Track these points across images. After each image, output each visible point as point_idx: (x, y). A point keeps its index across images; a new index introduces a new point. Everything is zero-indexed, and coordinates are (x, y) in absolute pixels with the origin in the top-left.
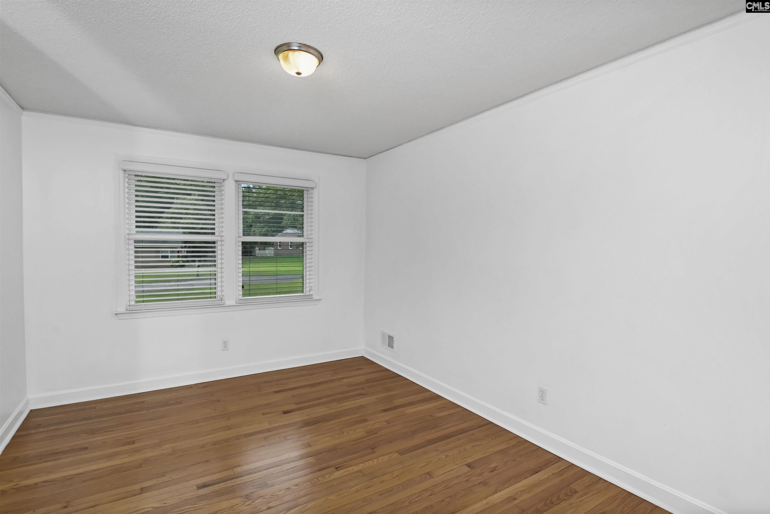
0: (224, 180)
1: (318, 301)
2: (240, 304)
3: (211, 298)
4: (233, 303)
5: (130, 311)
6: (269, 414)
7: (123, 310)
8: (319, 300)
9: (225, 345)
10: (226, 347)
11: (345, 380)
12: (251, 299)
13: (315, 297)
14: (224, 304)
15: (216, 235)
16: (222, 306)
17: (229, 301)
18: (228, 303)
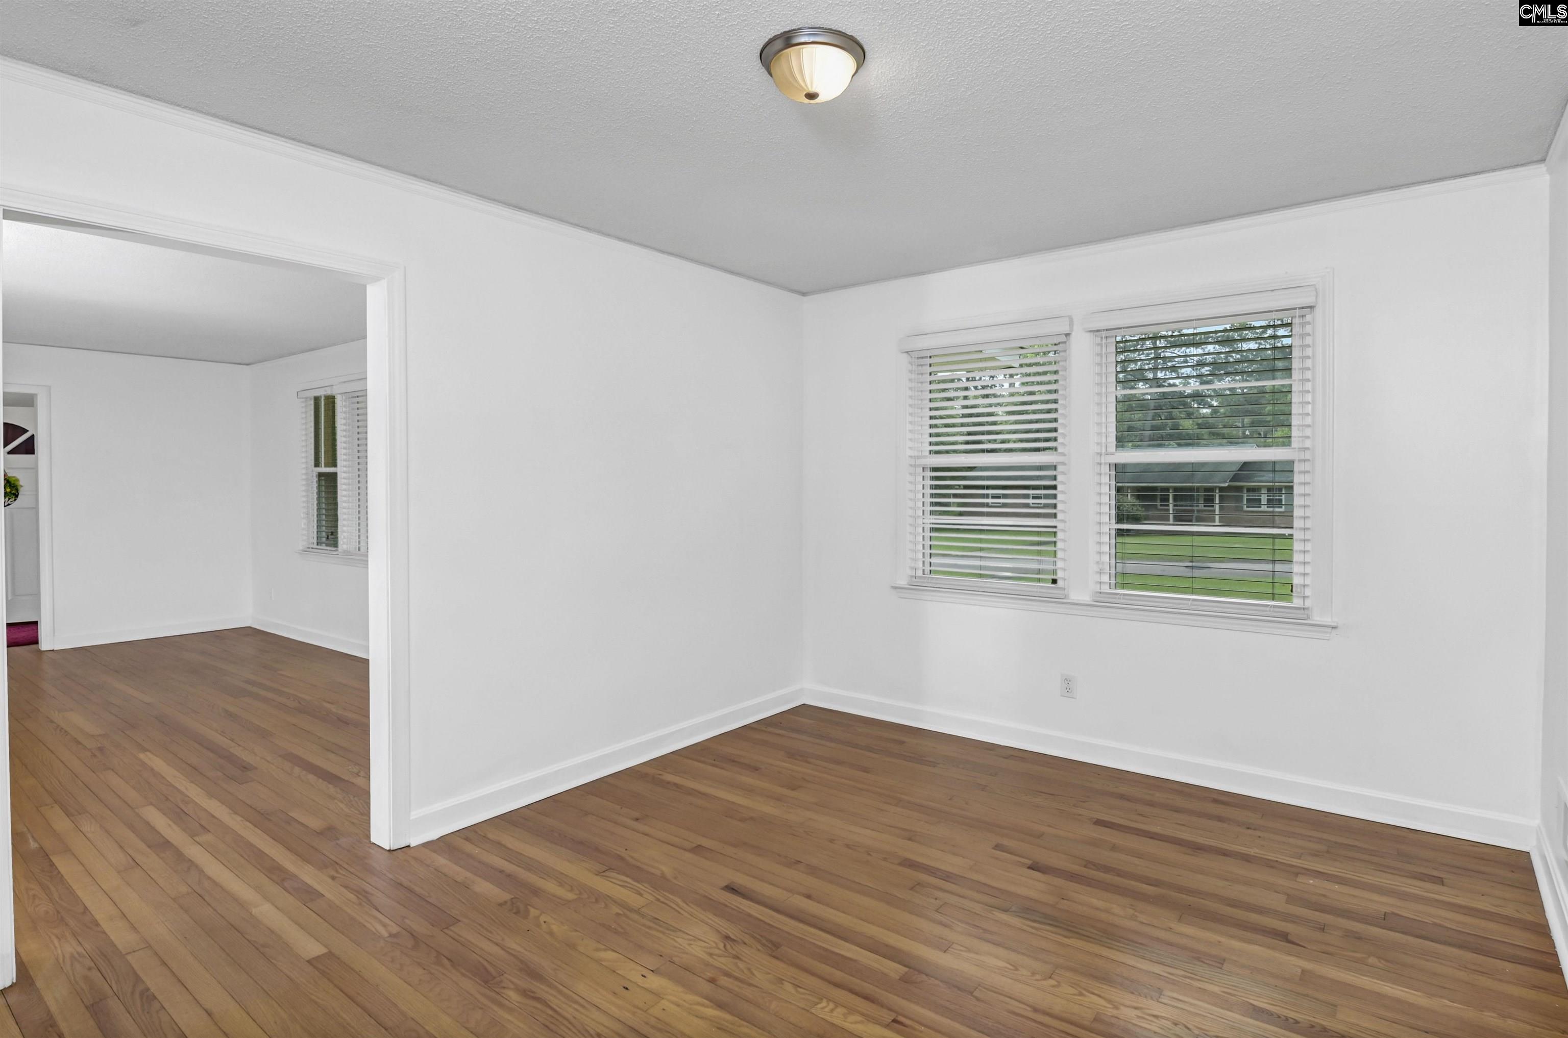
0: (1067, 335)
1: (1329, 630)
2: (1101, 602)
3: (1039, 580)
4: (1086, 598)
5: (916, 586)
6: (1011, 853)
7: (903, 582)
8: (1334, 628)
9: (1068, 686)
10: (1069, 691)
11: (1311, 882)
12: (1124, 595)
13: (1317, 618)
14: (1066, 597)
15: (1060, 453)
16: (1061, 600)
17: (1080, 594)
18: (1074, 596)
